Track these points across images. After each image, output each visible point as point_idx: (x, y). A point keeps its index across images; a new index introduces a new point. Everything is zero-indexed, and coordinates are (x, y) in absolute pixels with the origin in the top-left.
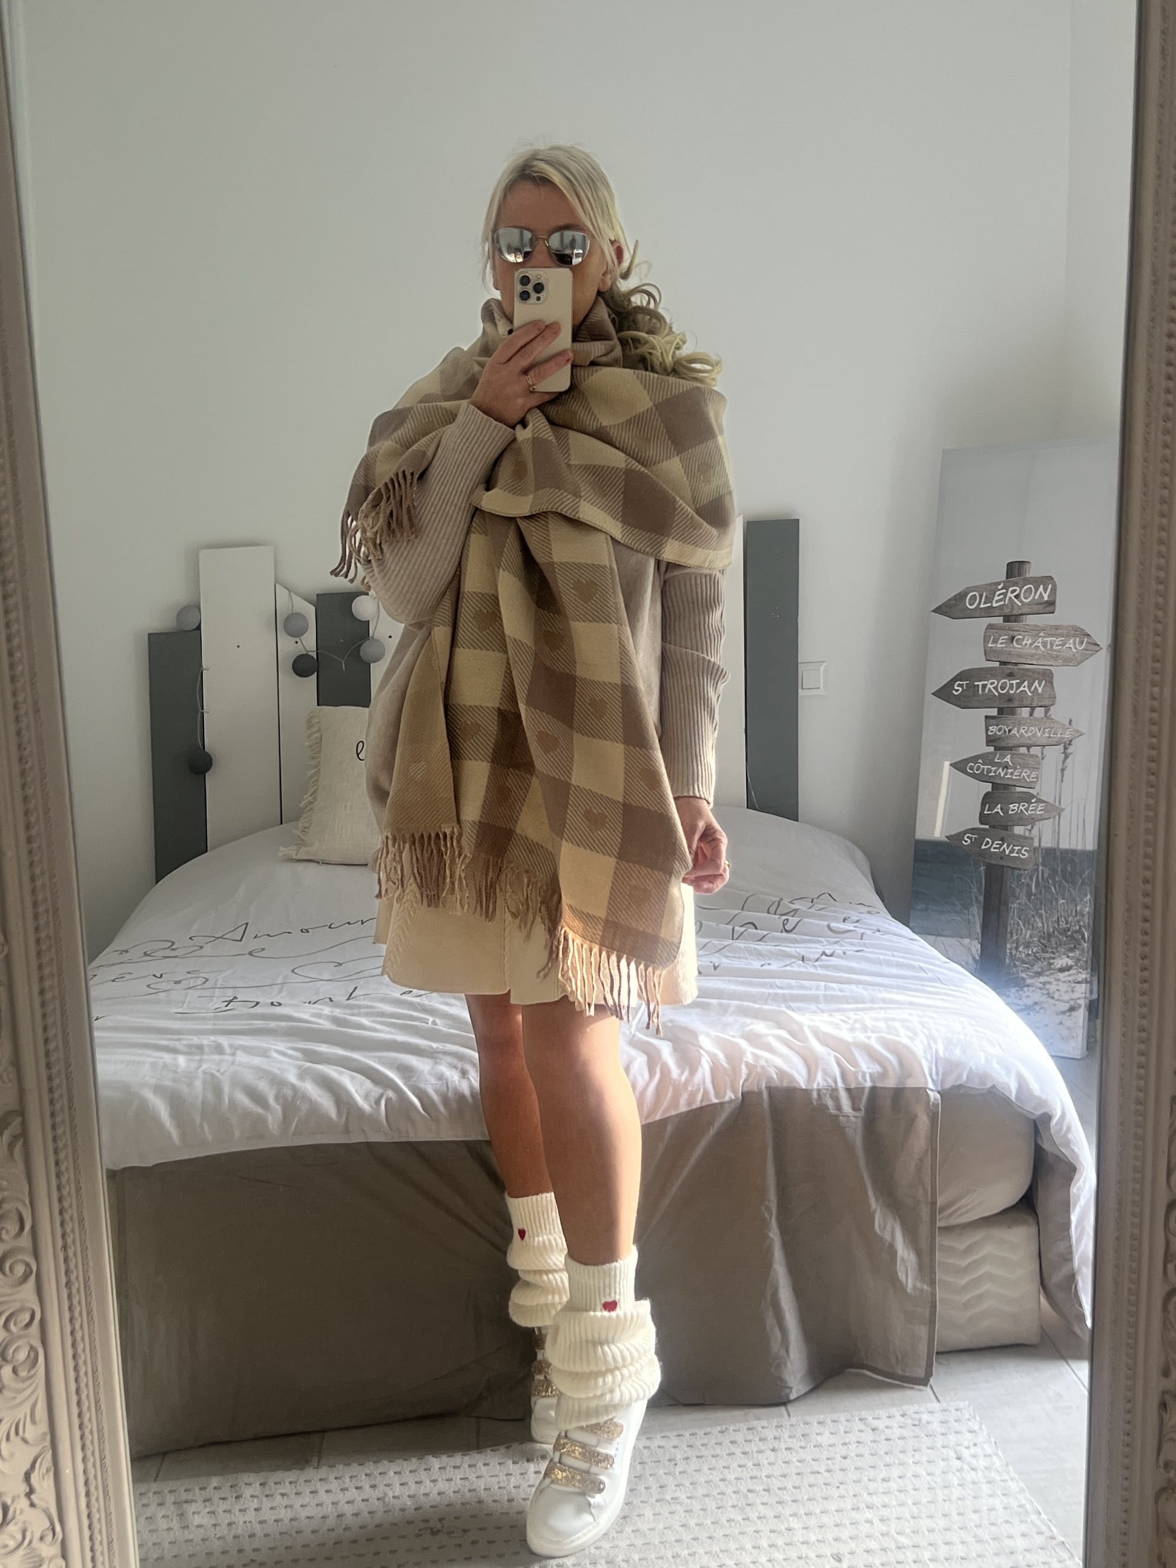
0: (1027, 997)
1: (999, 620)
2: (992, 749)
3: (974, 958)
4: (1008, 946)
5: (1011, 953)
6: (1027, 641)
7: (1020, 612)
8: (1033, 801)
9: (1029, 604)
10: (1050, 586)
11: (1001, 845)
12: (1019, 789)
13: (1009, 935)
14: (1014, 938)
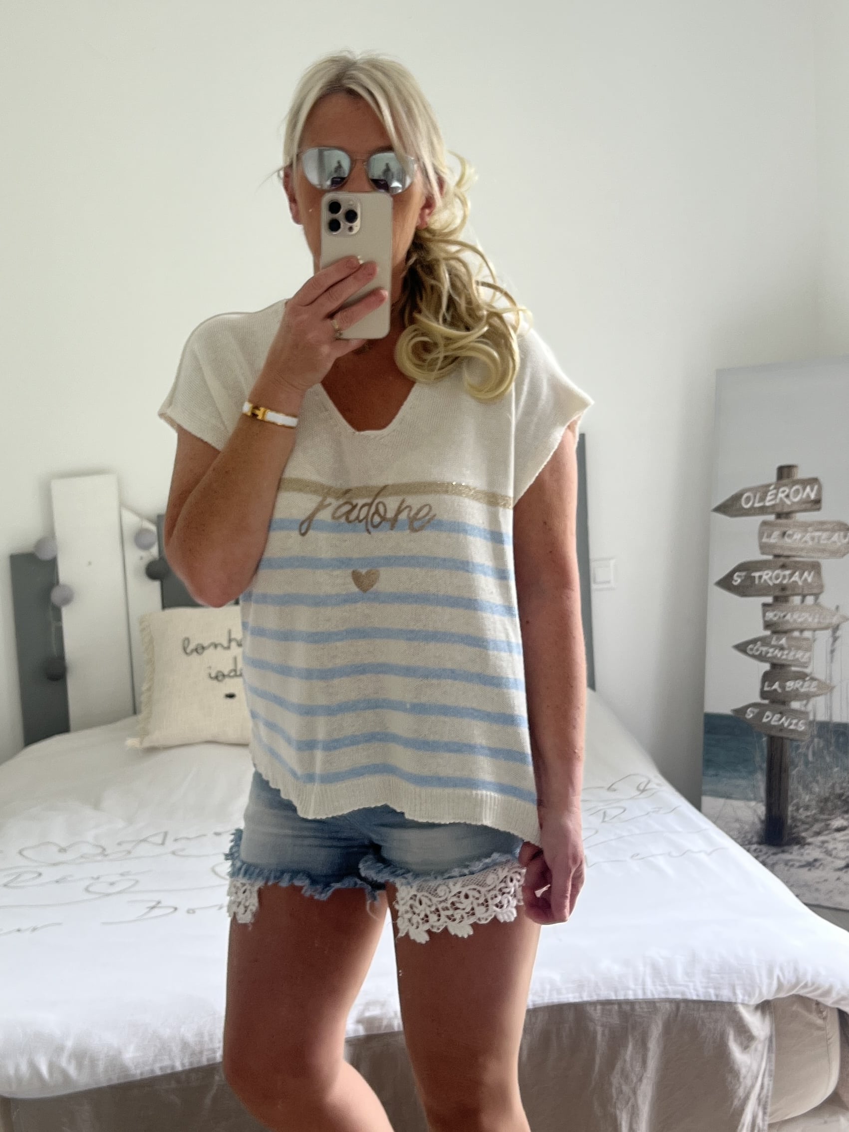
0: (808, 854)
1: (772, 518)
2: (768, 633)
3: (760, 818)
4: (790, 808)
5: (793, 818)
6: (797, 536)
7: (789, 510)
8: (808, 678)
9: (798, 503)
10: (816, 487)
11: (780, 719)
12: (793, 669)
13: (789, 800)
14: (795, 801)
